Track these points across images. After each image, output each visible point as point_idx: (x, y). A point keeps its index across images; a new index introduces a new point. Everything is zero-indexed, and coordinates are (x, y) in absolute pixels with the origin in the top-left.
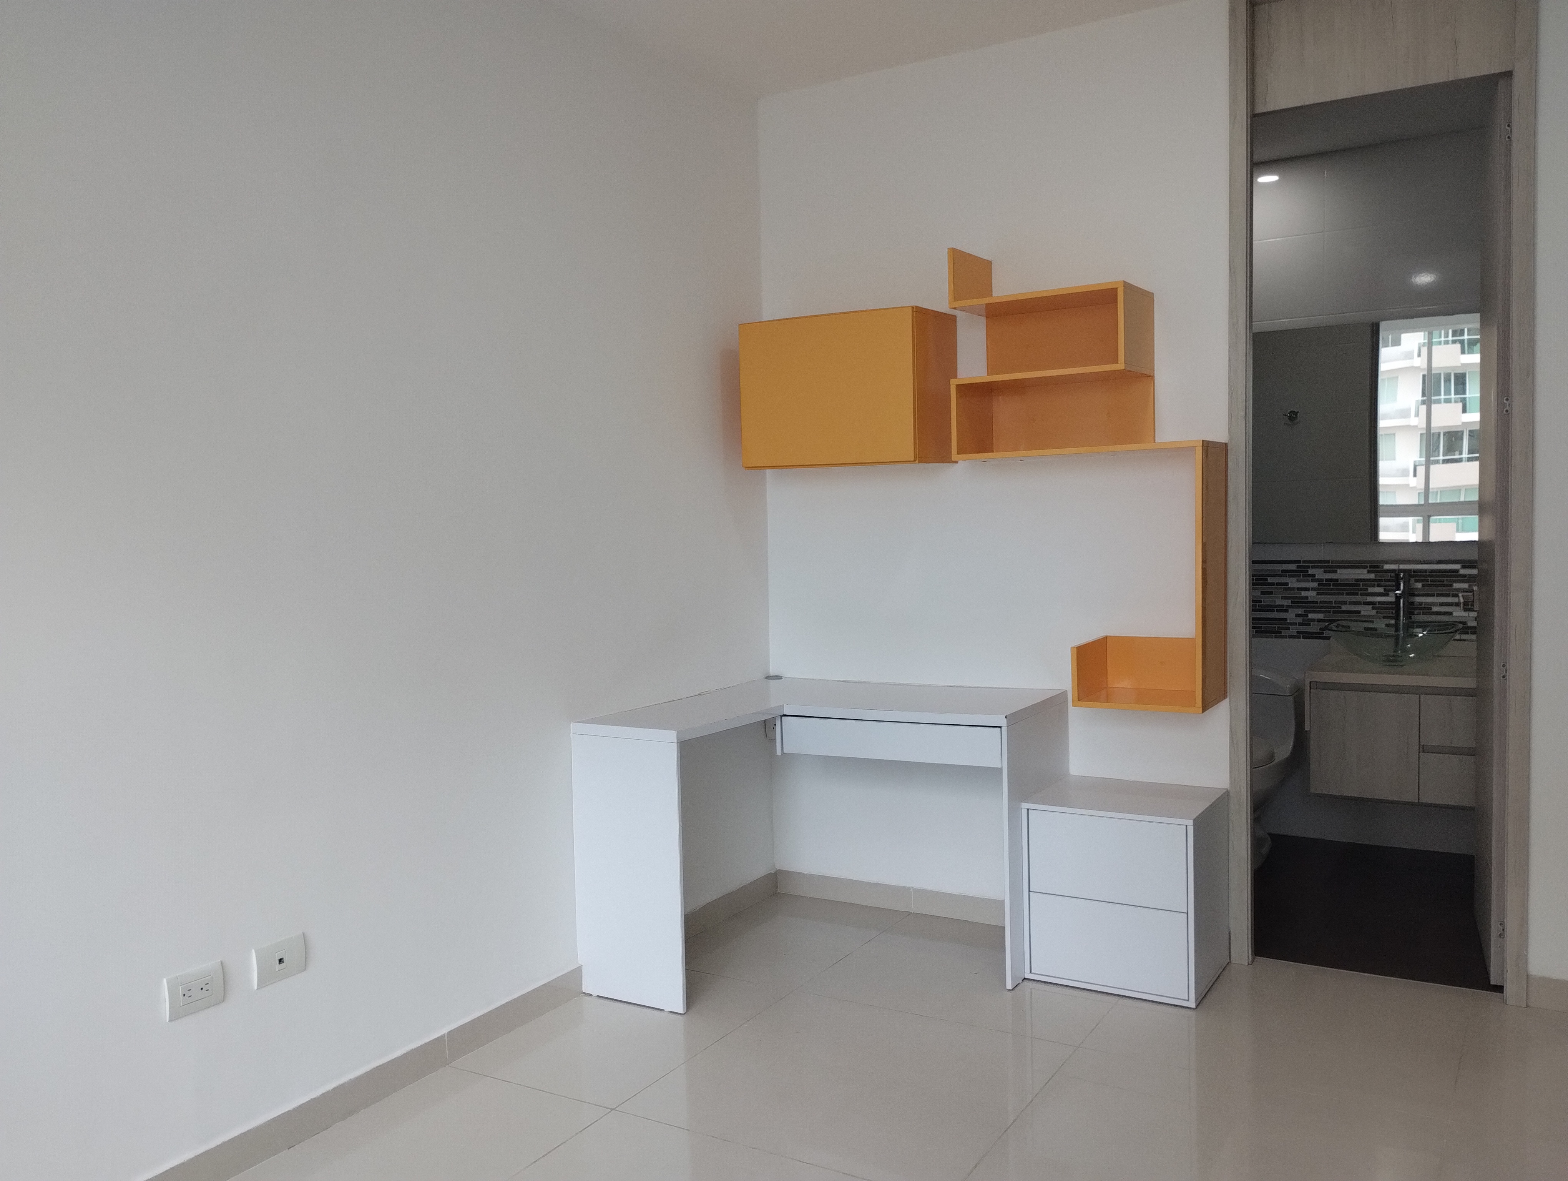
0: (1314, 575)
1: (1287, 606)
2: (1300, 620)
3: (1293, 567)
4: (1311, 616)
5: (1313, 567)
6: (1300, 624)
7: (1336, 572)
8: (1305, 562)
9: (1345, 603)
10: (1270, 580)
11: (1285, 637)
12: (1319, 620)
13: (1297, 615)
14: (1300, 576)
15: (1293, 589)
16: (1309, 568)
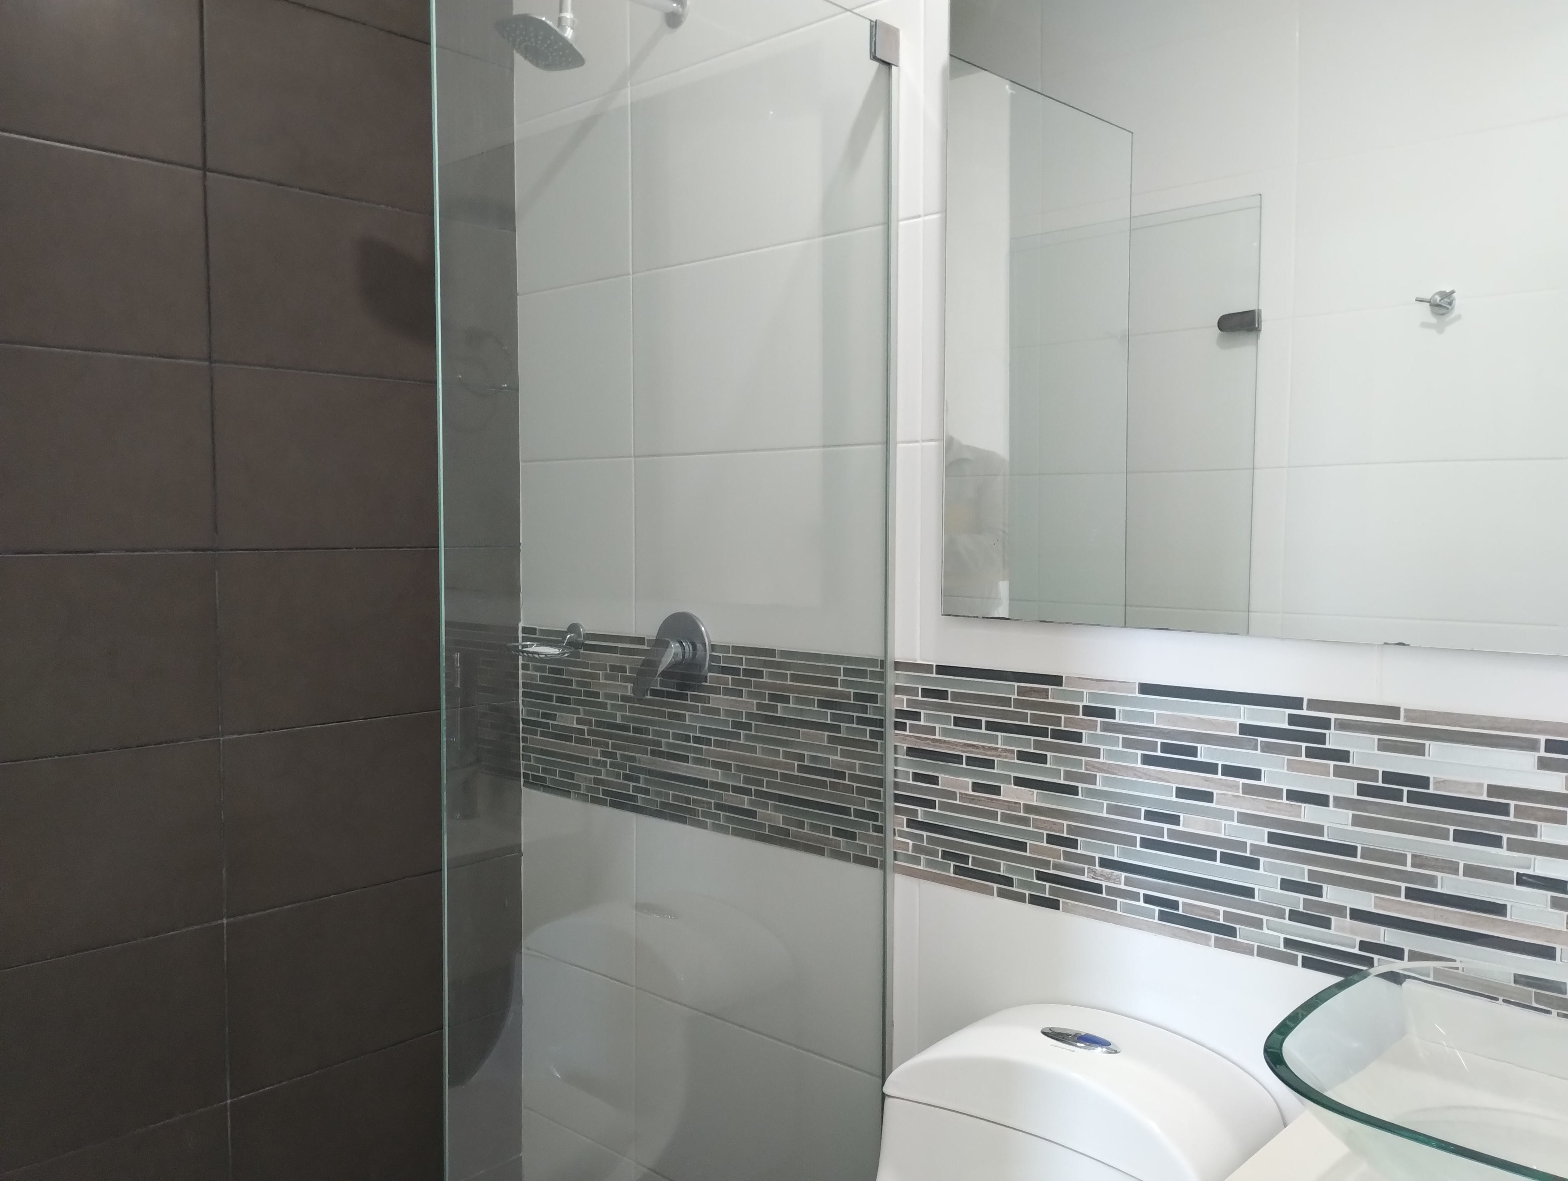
0: (1344, 756)
1: (1255, 848)
2: (1299, 901)
3: (1278, 718)
4: (1331, 894)
5: (1343, 726)
6: (1295, 916)
7: (1419, 750)
8: (1314, 704)
9: (1451, 867)
10: (1204, 754)
11: (1247, 950)
12: (1357, 915)
13: (1287, 885)
14: (1296, 751)
15: (1275, 793)
16: (1328, 728)
